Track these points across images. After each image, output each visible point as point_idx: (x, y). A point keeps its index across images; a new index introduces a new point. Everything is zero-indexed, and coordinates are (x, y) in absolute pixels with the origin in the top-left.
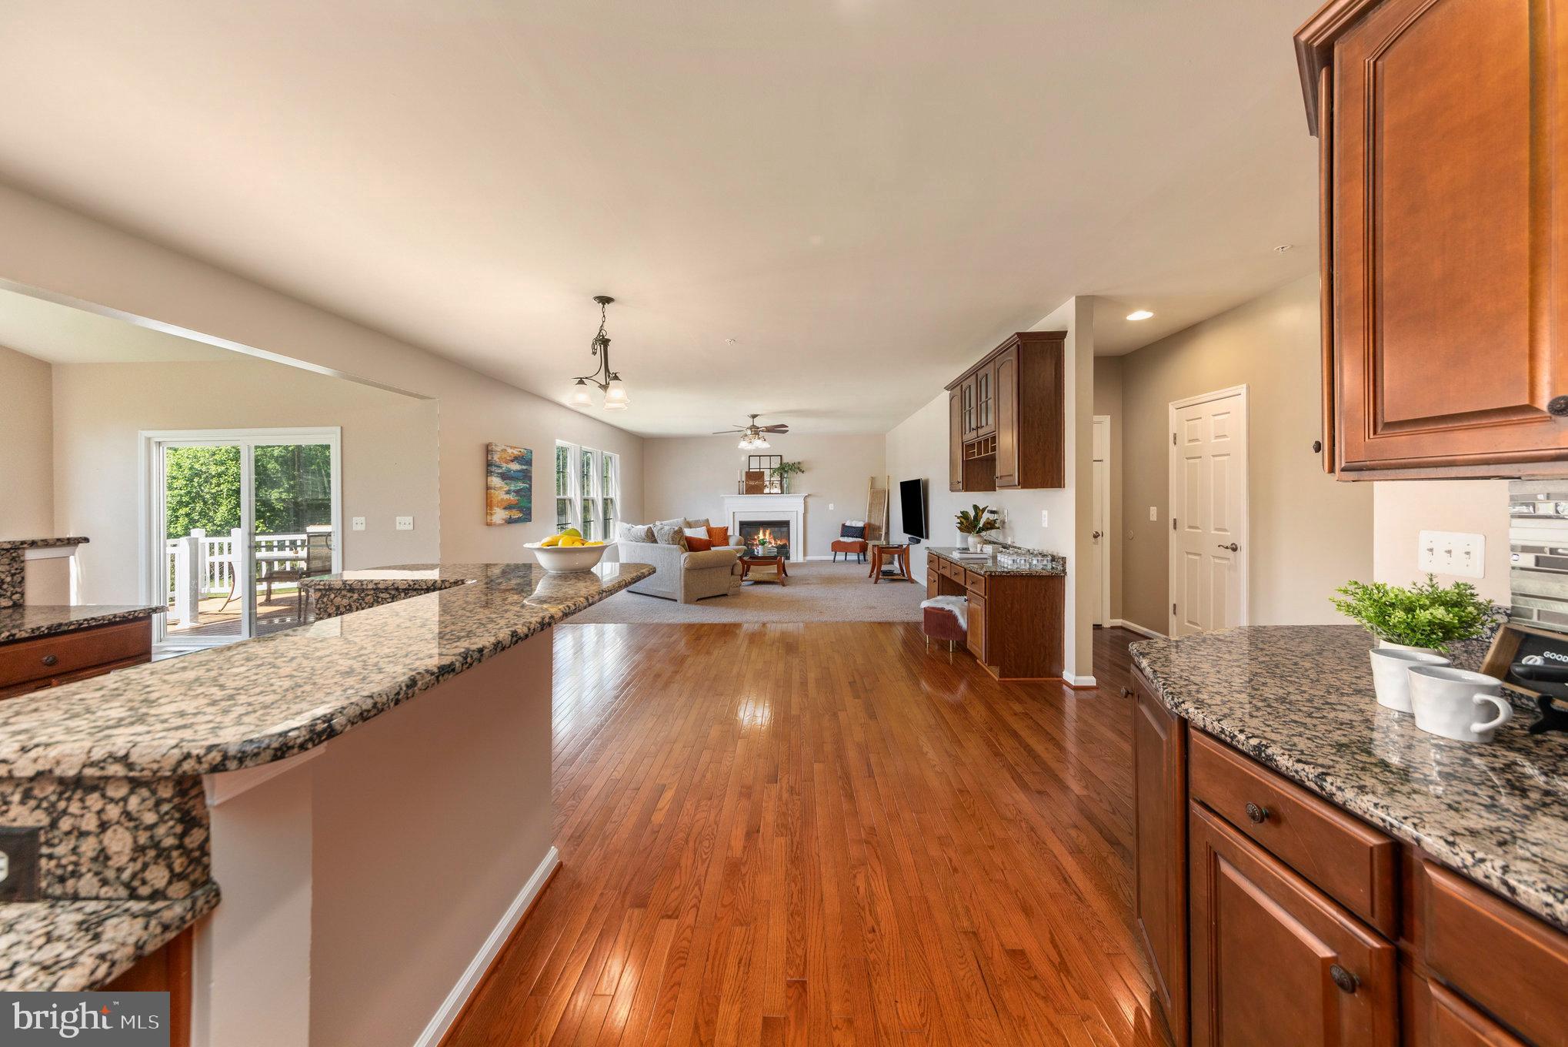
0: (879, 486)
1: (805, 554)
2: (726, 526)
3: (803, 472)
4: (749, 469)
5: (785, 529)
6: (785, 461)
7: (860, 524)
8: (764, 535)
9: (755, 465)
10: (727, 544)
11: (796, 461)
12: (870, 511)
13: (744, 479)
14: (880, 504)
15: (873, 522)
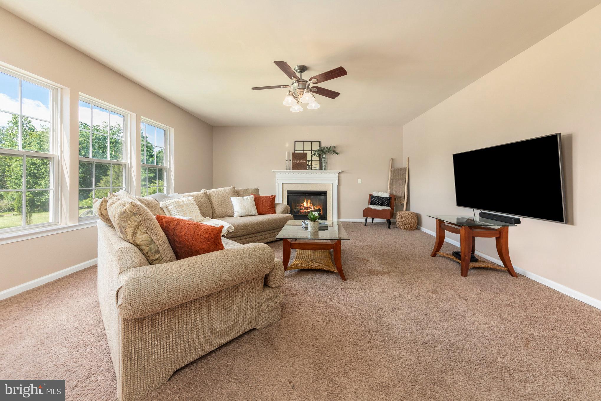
0: (398, 166)
1: (339, 217)
2: (274, 195)
3: (337, 154)
4: (295, 151)
5: (323, 197)
6: (323, 145)
7: (387, 195)
8: (307, 203)
9: (299, 148)
10: (274, 212)
11: (332, 145)
12: (391, 184)
13: (291, 158)
14: (401, 179)
15: (394, 193)
